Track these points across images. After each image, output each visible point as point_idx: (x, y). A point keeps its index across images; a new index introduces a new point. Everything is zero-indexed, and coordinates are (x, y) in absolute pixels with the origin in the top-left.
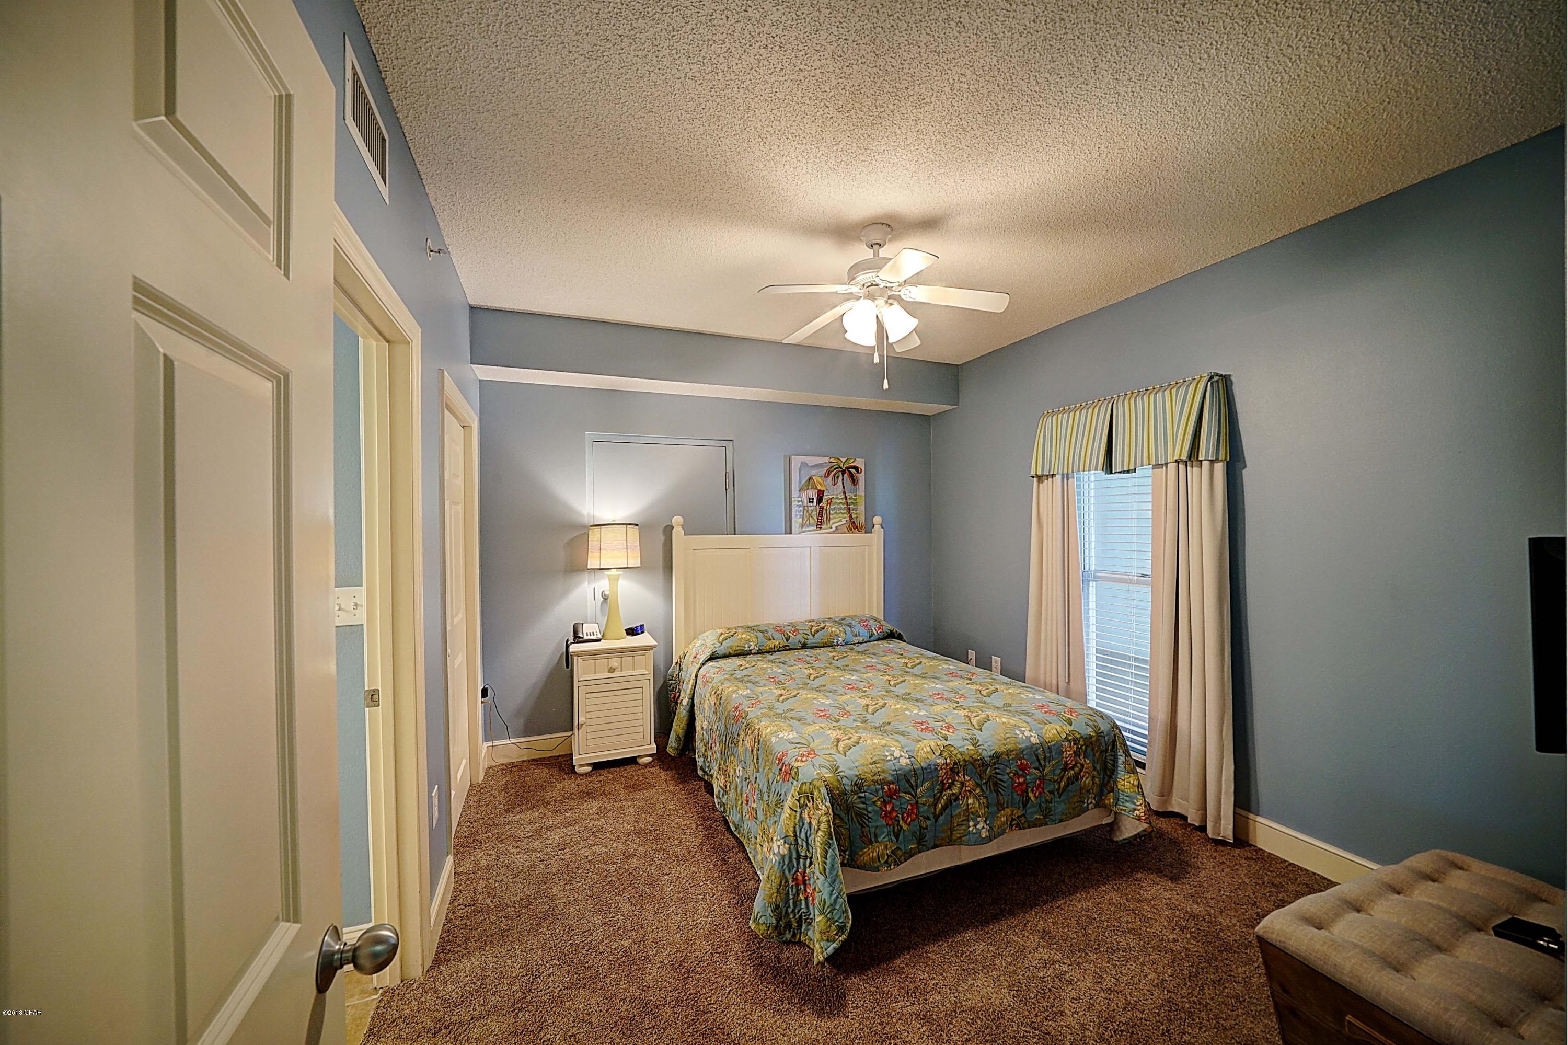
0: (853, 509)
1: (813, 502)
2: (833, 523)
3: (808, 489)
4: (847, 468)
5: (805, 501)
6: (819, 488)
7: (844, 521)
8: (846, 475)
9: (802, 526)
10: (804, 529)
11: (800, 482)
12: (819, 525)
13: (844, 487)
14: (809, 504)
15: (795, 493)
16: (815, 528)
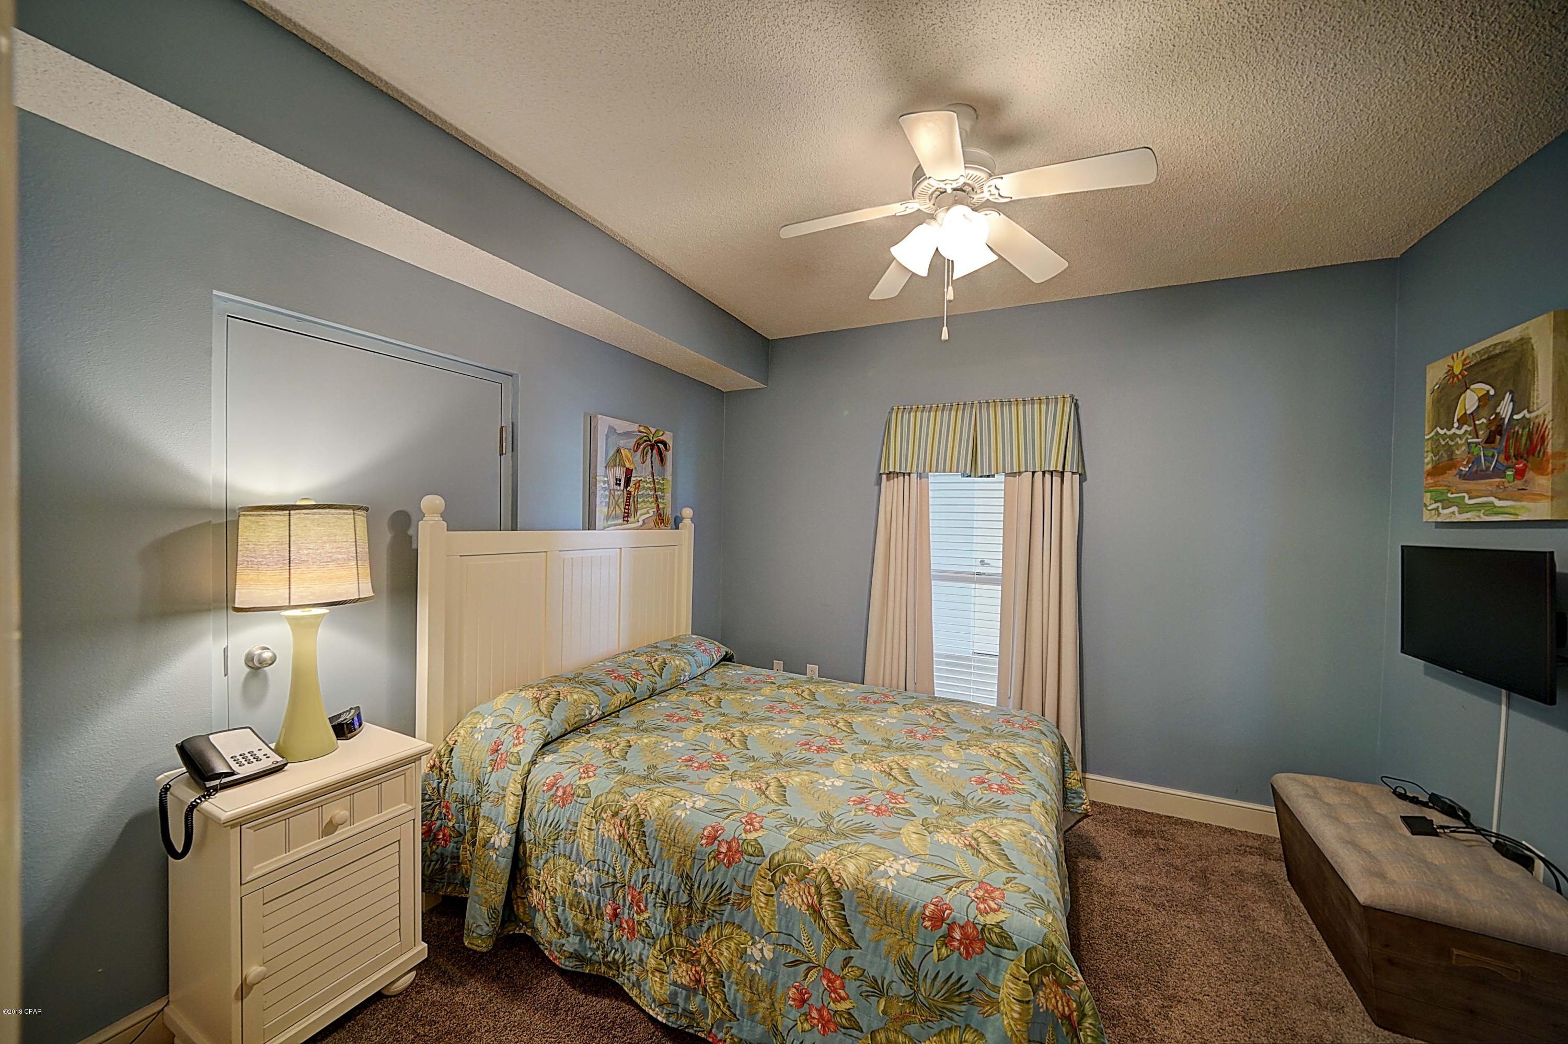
0: (661, 497)
1: (620, 485)
2: (641, 515)
3: (615, 466)
4: (656, 442)
5: (612, 482)
6: (628, 465)
7: (651, 514)
8: (655, 451)
9: (608, 518)
10: (609, 523)
11: (607, 454)
12: (626, 516)
13: (652, 467)
14: (615, 487)
15: (600, 470)
16: (621, 521)
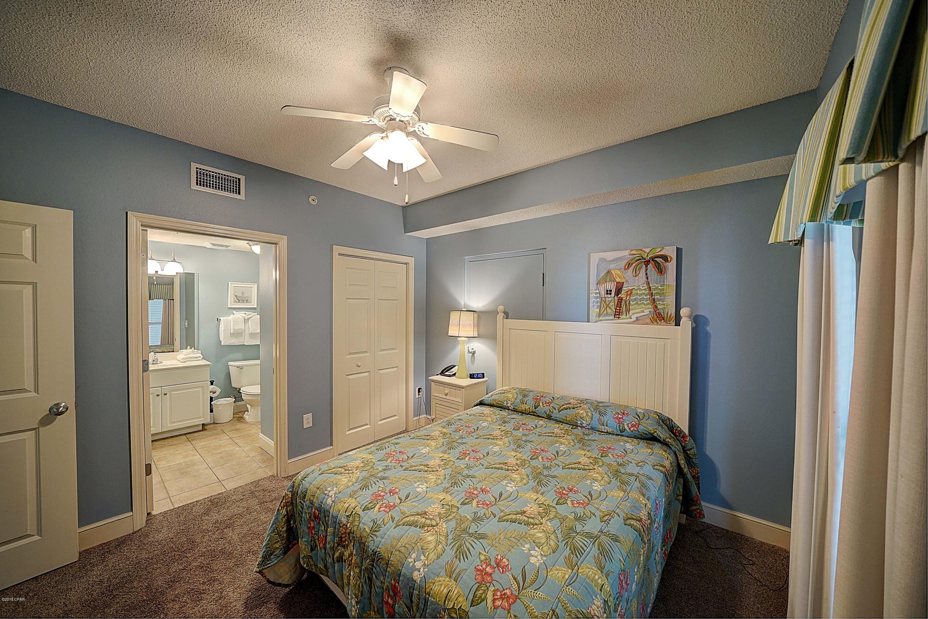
0: (659, 300)
1: (610, 294)
2: (633, 314)
3: (606, 282)
4: (653, 259)
5: (603, 293)
6: (618, 280)
7: (647, 312)
8: (650, 266)
9: (600, 315)
10: (601, 318)
11: (598, 275)
12: (617, 314)
13: (647, 278)
14: (606, 296)
15: (593, 286)
16: (612, 317)
